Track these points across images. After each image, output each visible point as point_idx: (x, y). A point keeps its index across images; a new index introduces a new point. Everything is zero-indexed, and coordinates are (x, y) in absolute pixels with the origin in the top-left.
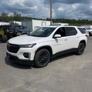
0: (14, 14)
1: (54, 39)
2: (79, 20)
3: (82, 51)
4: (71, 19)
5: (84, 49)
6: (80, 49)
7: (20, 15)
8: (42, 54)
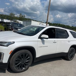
0: (20, 15)
1: (40, 40)
2: (73, 27)
3: (72, 57)
4: (66, 25)
5: (74, 55)
6: (70, 54)
7: (25, 16)
8: (21, 57)
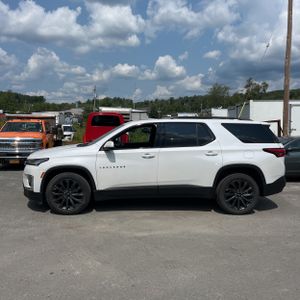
7: (267, 86)
